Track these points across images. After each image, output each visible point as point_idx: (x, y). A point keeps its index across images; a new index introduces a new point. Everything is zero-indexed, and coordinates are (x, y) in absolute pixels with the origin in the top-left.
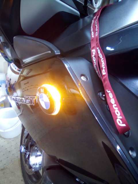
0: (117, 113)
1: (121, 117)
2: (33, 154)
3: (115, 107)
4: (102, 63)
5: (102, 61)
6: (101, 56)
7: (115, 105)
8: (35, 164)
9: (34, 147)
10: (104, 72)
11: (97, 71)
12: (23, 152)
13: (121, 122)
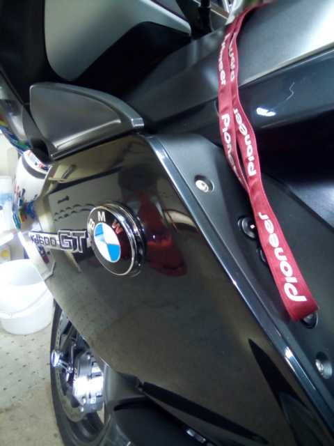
0: (286, 269)
1: (294, 280)
2: (81, 371)
3: (280, 254)
4: (246, 146)
5: (248, 143)
6: (243, 129)
7: (281, 250)
8: (88, 396)
9: (84, 355)
10: (253, 170)
11: (235, 168)
12: (58, 367)
13: (295, 291)
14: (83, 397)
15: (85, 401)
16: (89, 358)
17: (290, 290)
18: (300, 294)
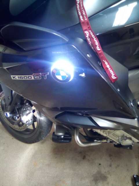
0: (112, 72)
1: (114, 74)
4: (95, 42)
7: (110, 68)
10: (98, 49)
13: (114, 77)
14: (27, 122)
15: (28, 123)
16: (25, 109)
17: (113, 77)
18: (115, 77)
